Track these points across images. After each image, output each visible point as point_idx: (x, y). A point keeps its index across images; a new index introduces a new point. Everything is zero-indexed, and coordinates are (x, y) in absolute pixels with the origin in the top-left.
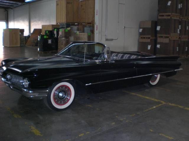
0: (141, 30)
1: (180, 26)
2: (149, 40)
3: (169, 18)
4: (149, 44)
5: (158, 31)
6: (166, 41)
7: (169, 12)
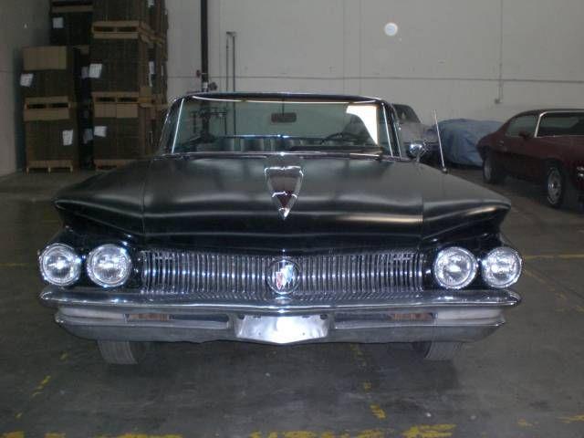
0: (26, 80)
1: (151, 64)
2: (64, 114)
3: (133, 36)
4: (64, 125)
5: (95, 79)
6: (128, 111)
7: (130, 19)
